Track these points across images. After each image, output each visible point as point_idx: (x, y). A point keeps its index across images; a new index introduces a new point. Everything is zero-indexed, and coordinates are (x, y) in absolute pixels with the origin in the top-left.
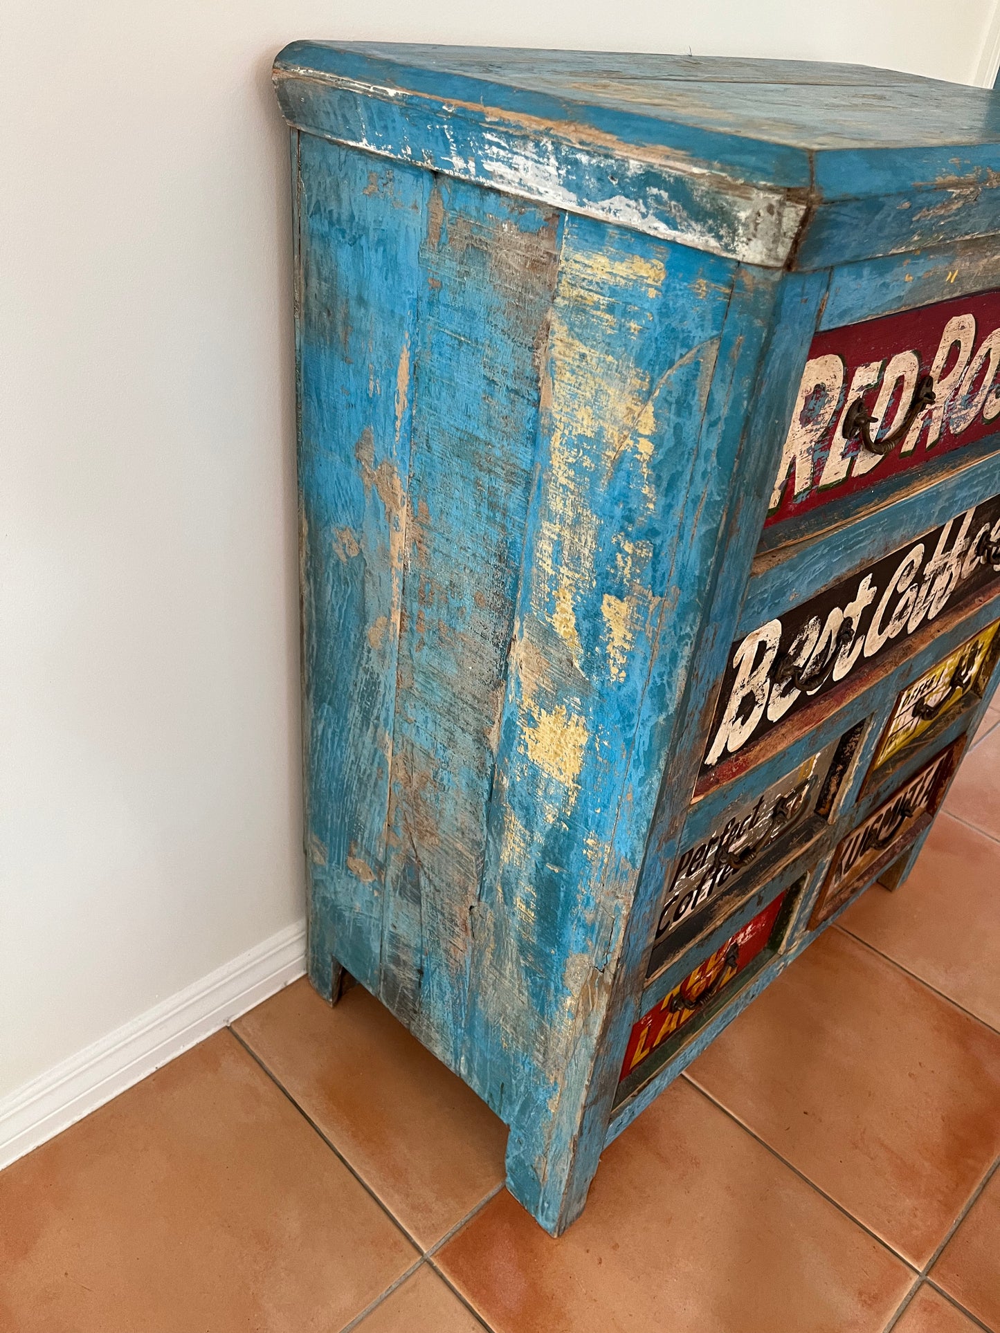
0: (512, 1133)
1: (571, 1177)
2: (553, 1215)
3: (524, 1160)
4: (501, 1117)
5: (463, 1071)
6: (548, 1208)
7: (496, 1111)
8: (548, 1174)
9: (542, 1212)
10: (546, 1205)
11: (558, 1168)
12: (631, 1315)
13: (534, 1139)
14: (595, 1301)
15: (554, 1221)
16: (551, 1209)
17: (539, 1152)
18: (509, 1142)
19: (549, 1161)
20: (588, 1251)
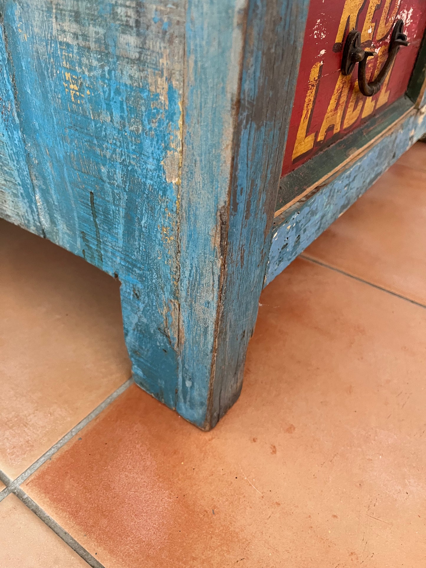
0: (123, 287)
1: (221, 319)
2: (200, 395)
3: (147, 325)
4: (104, 269)
5: (46, 224)
6: (192, 387)
7: (96, 263)
8: (184, 328)
9: (185, 398)
10: (188, 384)
11: (198, 307)
12: (335, 516)
13: (155, 275)
14: (278, 504)
15: (202, 404)
16: (196, 386)
17: (166, 296)
18: (124, 305)
19: (183, 303)
20: (254, 440)
